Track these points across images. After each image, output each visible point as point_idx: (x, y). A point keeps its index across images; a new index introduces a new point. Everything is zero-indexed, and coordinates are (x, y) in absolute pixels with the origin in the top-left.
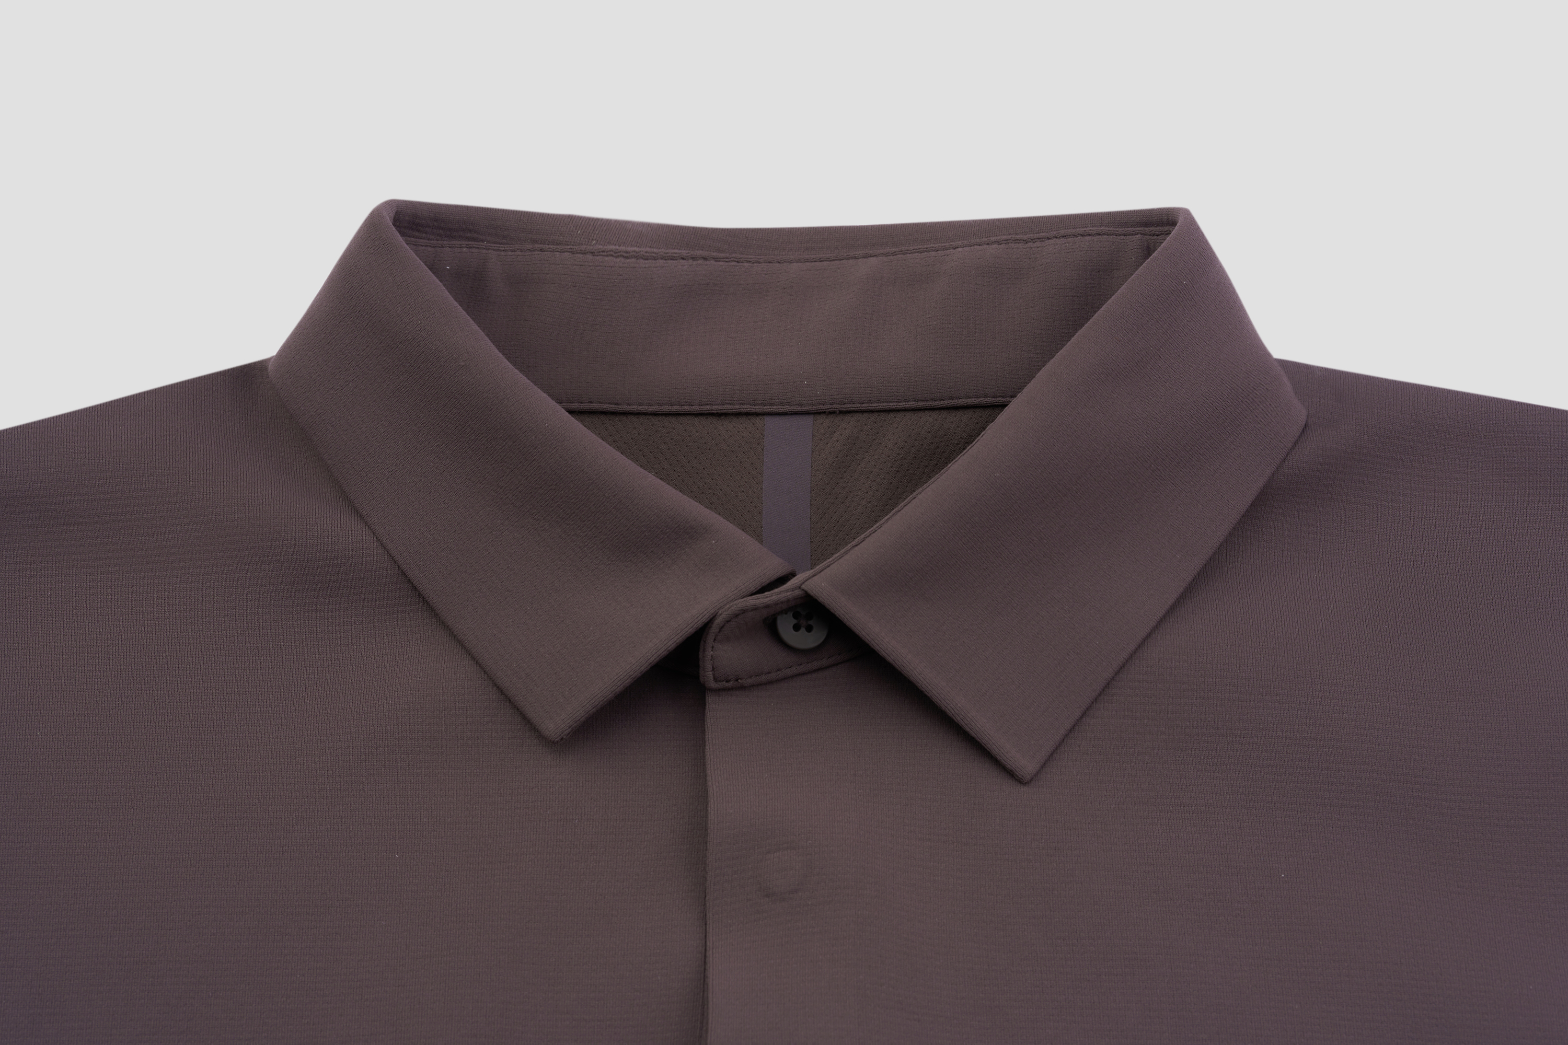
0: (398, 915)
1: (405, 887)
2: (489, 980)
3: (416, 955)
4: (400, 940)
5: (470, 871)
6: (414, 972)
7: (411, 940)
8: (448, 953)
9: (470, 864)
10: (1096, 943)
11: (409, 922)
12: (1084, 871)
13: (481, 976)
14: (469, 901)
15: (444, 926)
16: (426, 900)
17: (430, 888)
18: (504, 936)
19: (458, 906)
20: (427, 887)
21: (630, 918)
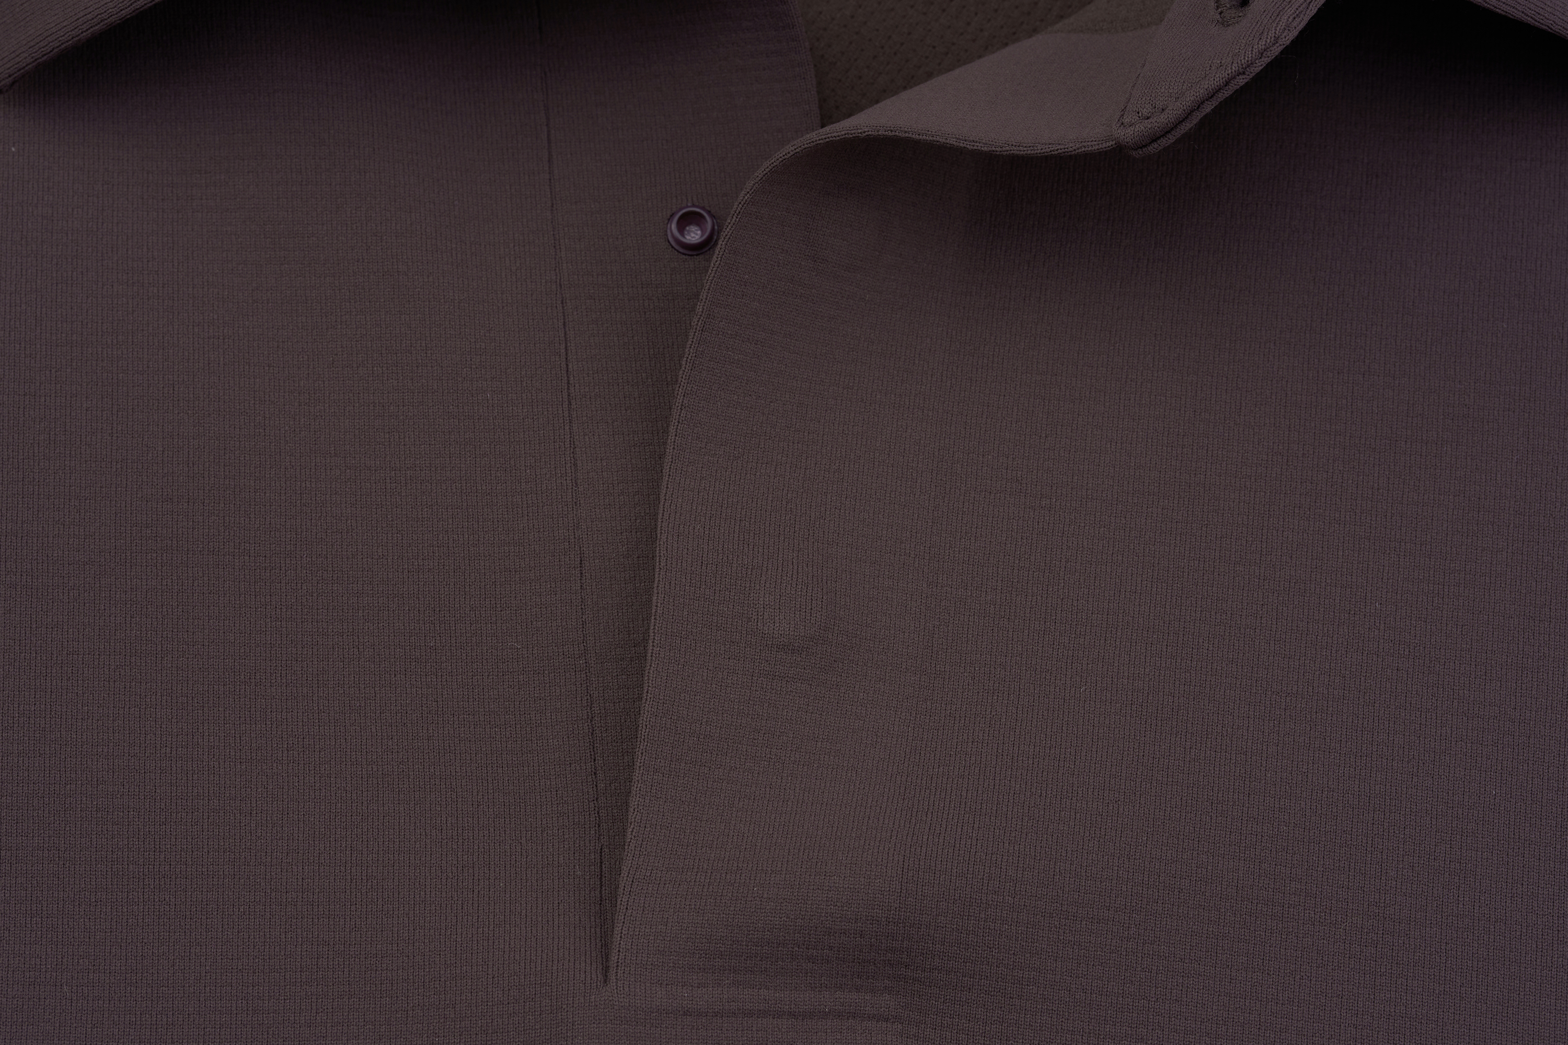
0: (19, 261)
1: (30, 209)
2: (191, 396)
3: (54, 338)
4: (24, 307)
5: (148, 186)
6: (53, 371)
7: (44, 309)
8: (115, 341)
9: (148, 173)
10: (1397, 382)
11: (39, 275)
12: (1392, 251)
13: (176, 389)
14: (150, 244)
15: (105, 287)
16: (70, 235)
17: (75, 213)
18: (215, 317)
19: (130, 252)
20: (70, 210)
21: (431, 279)
